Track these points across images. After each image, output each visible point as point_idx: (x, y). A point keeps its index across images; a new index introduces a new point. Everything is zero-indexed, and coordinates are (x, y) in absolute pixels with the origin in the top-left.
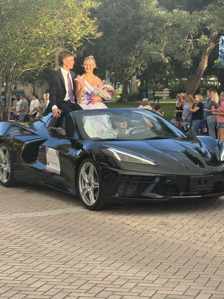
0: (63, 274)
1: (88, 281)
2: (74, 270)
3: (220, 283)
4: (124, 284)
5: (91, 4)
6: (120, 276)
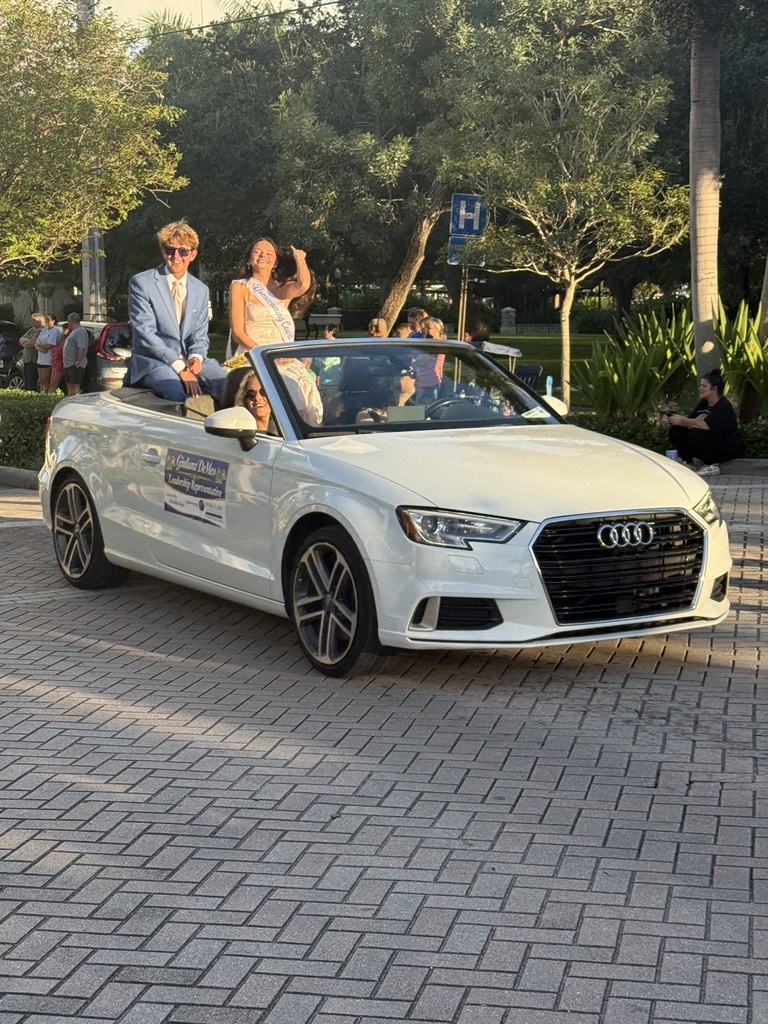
0: (76, 746)
1: (135, 762)
2: (103, 734)
3: (441, 764)
4: (218, 770)
5: (162, 112)
6: (210, 750)
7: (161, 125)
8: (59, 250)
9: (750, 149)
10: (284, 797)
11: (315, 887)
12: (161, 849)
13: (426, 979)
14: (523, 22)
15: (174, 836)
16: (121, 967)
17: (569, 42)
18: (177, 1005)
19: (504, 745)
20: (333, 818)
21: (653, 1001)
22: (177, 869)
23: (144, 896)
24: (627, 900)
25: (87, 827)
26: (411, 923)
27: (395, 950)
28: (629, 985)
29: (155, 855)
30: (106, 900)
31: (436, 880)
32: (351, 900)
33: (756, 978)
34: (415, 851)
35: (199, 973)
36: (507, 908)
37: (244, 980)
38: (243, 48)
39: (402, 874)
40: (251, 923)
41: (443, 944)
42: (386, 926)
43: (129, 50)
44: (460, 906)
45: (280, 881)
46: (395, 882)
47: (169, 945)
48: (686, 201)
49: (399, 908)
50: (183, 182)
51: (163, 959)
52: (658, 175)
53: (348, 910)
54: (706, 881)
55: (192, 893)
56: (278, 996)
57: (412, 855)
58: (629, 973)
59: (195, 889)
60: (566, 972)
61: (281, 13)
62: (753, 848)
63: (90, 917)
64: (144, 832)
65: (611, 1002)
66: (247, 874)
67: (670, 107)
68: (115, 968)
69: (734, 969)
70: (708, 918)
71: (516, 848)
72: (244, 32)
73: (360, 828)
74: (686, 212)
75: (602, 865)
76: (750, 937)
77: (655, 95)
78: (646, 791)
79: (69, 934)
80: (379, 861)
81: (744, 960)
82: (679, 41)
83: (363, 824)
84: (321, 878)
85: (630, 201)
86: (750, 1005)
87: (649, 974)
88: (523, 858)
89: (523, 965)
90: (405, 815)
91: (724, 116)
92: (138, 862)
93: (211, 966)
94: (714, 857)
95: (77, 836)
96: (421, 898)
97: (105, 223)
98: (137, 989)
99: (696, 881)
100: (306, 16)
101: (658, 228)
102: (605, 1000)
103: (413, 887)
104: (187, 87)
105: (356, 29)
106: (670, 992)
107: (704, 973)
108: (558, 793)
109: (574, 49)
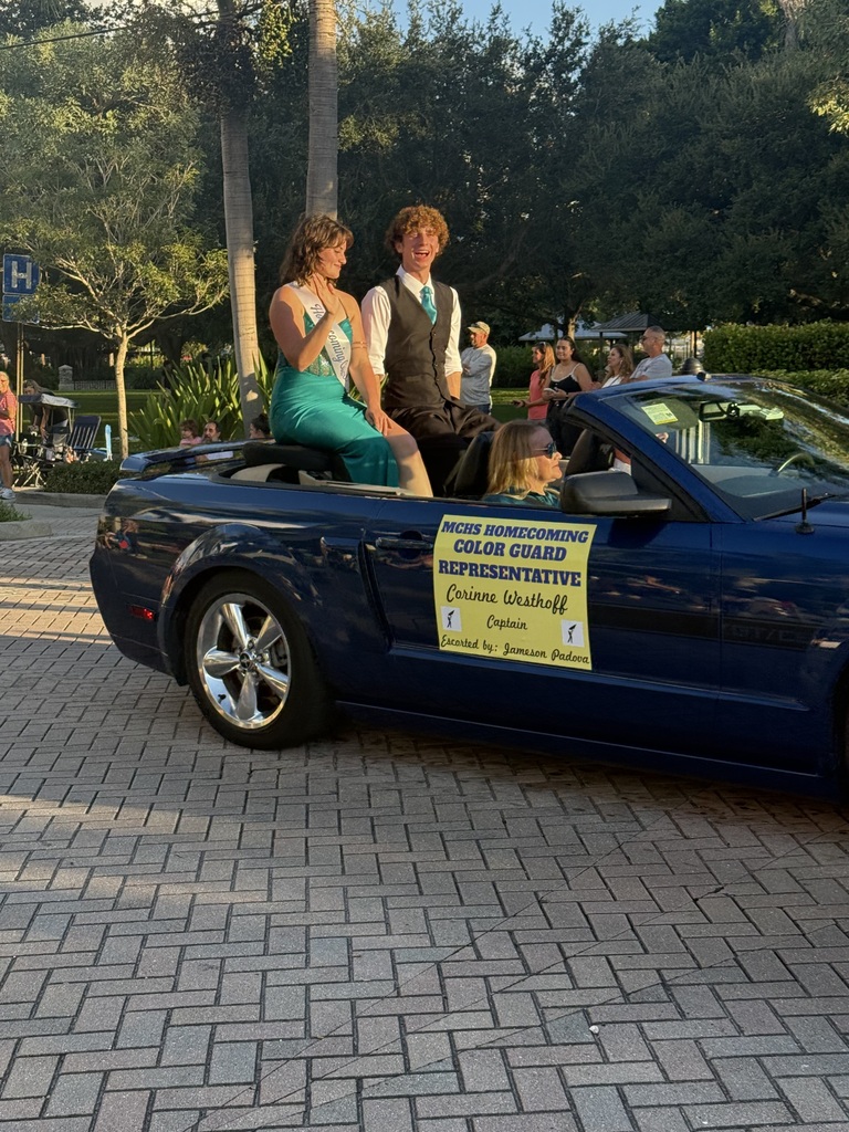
3: (18, 777)
9: (278, 220)
13: (10, 967)
14: (62, 94)
17: (108, 115)
19: (79, 754)
21: (223, 959)
24: (198, 876)
28: (200, 948)
33: (312, 928)
36: (86, 896)
41: (25, 935)
44: (41, 900)
48: (225, 264)
52: (198, 239)
54: (268, 853)
58: (201, 938)
60: (143, 945)
62: (307, 821)
65: (185, 965)
67: (205, 178)
69: (294, 923)
70: (270, 883)
71: (94, 844)
74: (225, 274)
75: (174, 849)
76: (307, 895)
77: (186, 176)
78: (212, 782)
81: (302, 915)
82: (209, 119)
85: (173, 265)
86: (307, 951)
87: (218, 937)
88: (100, 851)
89: (102, 944)
91: (253, 191)
94: (274, 832)
99: (258, 854)
101: (201, 288)
102: (179, 963)
106: (238, 950)
107: (267, 929)
108: (131, 792)
109: (113, 122)
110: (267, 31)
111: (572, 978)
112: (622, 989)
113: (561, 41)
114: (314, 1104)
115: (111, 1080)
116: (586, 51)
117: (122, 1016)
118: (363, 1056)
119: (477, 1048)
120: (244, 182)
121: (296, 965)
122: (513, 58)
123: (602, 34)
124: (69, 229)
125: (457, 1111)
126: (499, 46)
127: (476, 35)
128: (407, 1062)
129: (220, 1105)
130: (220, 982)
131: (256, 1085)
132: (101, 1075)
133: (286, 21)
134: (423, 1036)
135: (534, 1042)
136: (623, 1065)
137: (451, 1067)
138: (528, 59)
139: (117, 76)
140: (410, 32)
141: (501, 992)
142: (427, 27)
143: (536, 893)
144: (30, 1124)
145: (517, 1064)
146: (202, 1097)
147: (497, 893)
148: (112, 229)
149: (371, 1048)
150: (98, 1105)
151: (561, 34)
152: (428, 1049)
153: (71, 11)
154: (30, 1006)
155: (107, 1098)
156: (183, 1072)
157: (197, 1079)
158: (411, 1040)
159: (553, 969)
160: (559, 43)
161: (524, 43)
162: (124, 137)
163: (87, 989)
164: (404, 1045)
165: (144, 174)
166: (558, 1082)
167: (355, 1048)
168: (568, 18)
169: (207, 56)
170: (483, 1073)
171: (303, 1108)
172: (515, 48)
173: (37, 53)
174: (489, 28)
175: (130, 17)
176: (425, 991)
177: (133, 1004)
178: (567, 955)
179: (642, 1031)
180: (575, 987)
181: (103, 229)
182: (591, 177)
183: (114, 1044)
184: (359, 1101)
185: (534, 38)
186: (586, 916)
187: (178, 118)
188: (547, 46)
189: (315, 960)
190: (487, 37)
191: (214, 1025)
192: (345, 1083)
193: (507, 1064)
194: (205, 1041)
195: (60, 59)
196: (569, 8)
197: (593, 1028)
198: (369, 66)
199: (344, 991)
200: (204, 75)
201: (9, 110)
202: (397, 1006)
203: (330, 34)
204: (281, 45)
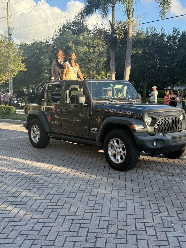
7: (22, 60)
8: (4, 81)
9: (120, 67)
10: (42, 172)
11: (47, 187)
12: (20, 182)
13: (65, 202)
14: (84, 45)
15: (22, 179)
16: (12, 202)
17: (91, 49)
18: (22, 208)
19: (79, 163)
20: (50, 176)
21: (103, 204)
22: (23, 185)
23: (17, 190)
24: (99, 188)
25: (7, 178)
26: (63, 193)
27: (60, 197)
28: (99, 201)
29: (19, 183)
30: (10, 191)
31: (67, 185)
32: (53, 189)
33: (119, 200)
34: (64, 181)
35: (26, 202)
36: (79, 190)
37: (34, 203)
38: (37, 48)
39: (62, 185)
40: (35, 194)
41: (68, 196)
42: (58, 193)
43: (17, 47)
44: (71, 190)
45: (41, 186)
46: (60, 186)
47: (21, 198)
48: (110, 75)
49: (61, 190)
50: (26, 70)
51: (19, 200)
52: (106, 70)
53: (52, 191)
54: (112, 184)
55: (25, 189)
56: (39, 206)
57: (63, 181)
58: (99, 199)
59: (26, 188)
60: (89, 200)
61: (43, 42)
62: (119, 179)
63: (7, 194)
64: (17, 179)
65: (96, 204)
66: (35, 186)
67: (108, 60)
68: (11, 202)
69: (116, 198)
70: (112, 190)
71: (81, 180)
72: (37, 45)
73: (55, 177)
74: (110, 77)
75: (95, 182)
76: (119, 193)
77: (104, 59)
78: (102, 170)
79: (3, 196)
80: (58, 183)
81: (118, 197)
82: (109, 49)
83: (55, 176)
84: (48, 186)
85: (101, 75)
86: (118, 204)
87: (102, 200)
88: (82, 181)
89: (81, 199)
90: (63, 175)
91: (116, 62)
92: (16, 184)
93: (28, 201)
94: (113, 180)
95: (5, 180)
96: (65, 189)
97: (12, 76)
98: (15, 205)
99: (110, 184)
100: (47, 43)
102: (95, 204)
103: (63, 187)
104: (27, 54)
105: (56, 45)
106: (105, 202)
107: (111, 199)
108: (88, 171)
109: (92, 50)
110: (120, 33)
111: (169, 214)
112: (179, 217)
113: (175, 34)
114: (118, 234)
115: (81, 225)
116: (179, 36)
117: (84, 213)
118: (128, 226)
119: (150, 226)
120: (114, 60)
121: (116, 206)
122: (165, 37)
123: (182, 33)
124: (83, 69)
125: (145, 239)
126: (163, 35)
127: (158, 33)
128: (136, 228)
129: (101, 232)
130: (102, 208)
131: (108, 229)
132: (80, 224)
133: (123, 32)
134: (139, 223)
135: (161, 226)
136: (178, 233)
137: (144, 230)
138: (168, 37)
139: (93, 42)
140: (146, 33)
141: (155, 216)
142: (149, 32)
143: (162, 197)
144: (66, 232)
145: (157, 230)
146: (97, 231)
147: (155, 196)
148: (91, 69)
149: (129, 224)
150: (79, 230)
151: (174, 33)
152: (140, 226)
153: (86, 30)
154: (68, 210)
155: (81, 229)
156: (94, 225)
157: (97, 227)
158: (137, 223)
159: (165, 212)
160: (174, 34)
161: (167, 34)
162: (94, 52)
163: (78, 207)
164: (136, 224)
165: (97, 59)
166: (165, 235)
167: (126, 224)
168: (176, 30)
169: (109, 38)
170: (151, 231)
171: (116, 235)
172: (166, 35)
173: (80, 38)
174: (161, 32)
175: (96, 31)
176: (140, 214)
177: (86, 211)
178: (168, 209)
179: (182, 226)
180: (169, 216)
181: (89, 69)
182: (179, 59)
183: (82, 218)
184: (127, 234)
185: (169, 34)
186: (172, 202)
187: (103, 49)
188: (172, 35)
189: (120, 206)
190: (160, 34)
191: (100, 217)
192: (124, 231)
193: (155, 230)
194: (99, 220)
195: (83, 39)
196: (176, 28)
197: (173, 225)
198: (138, 39)
199: (125, 213)
200: (108, 41)
201: (75, 48)
202: (135, 217)
203: (131, 34)
204: (122, 36)
